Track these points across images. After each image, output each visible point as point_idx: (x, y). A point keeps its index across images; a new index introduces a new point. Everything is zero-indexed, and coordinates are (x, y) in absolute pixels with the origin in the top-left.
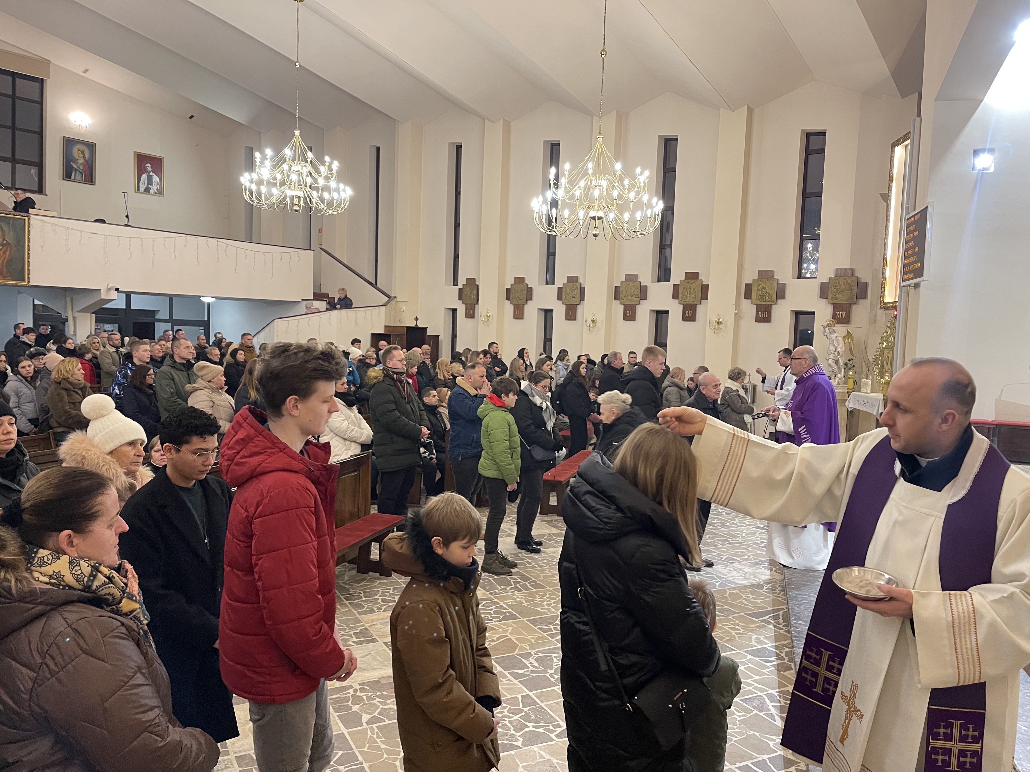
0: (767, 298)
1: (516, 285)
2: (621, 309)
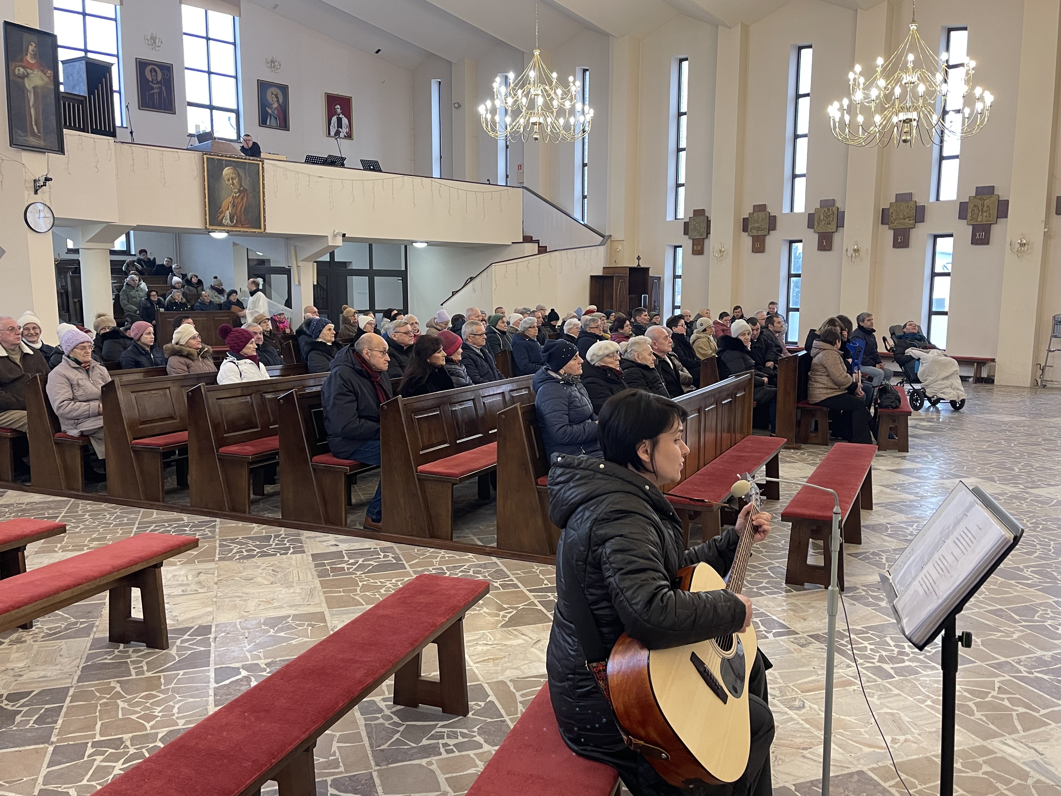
1: (755, 215)
2: (890, 234)
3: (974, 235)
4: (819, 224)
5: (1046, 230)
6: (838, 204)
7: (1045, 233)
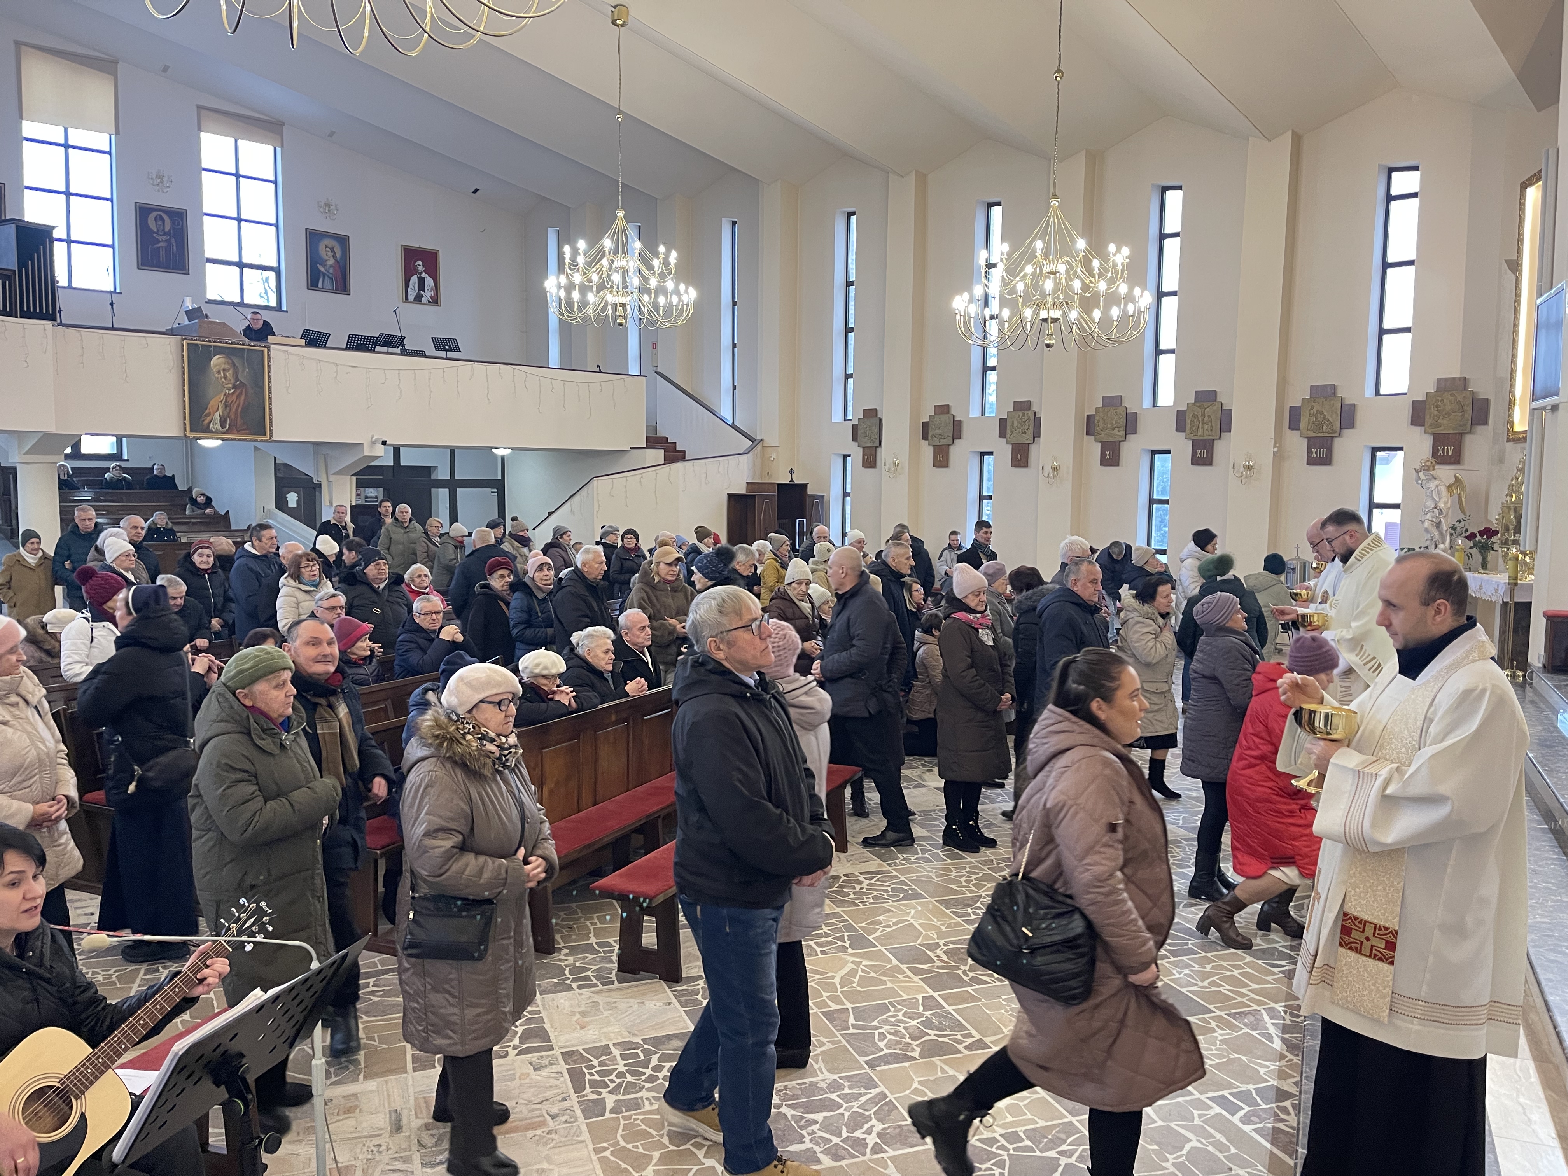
0: (1325, 427)
1: (937, 417)
2: (1096, 449)
3: (1194, 454)
4: (1012, 432)
5: (1276, 449)
6: (1035, 408)
7: (1274, 453)
